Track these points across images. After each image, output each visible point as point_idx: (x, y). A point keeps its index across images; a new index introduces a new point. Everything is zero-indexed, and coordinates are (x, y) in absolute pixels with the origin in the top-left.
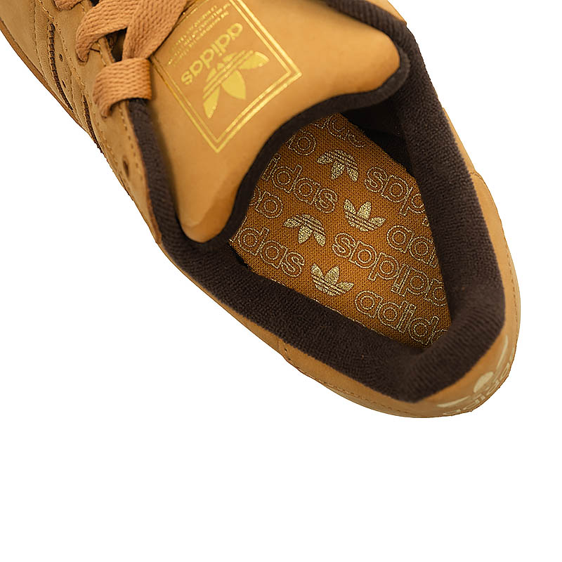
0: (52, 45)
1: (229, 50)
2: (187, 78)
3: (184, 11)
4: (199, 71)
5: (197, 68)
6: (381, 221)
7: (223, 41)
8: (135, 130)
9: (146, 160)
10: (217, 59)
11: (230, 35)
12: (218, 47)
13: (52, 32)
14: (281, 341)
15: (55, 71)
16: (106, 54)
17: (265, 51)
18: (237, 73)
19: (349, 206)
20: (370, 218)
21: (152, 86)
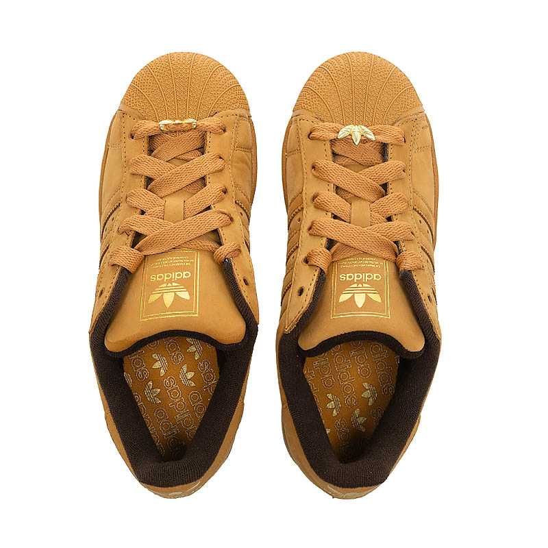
0: (113, 211)
1: (178, 281)
2: (153, 278)
3: (174, 248)
4: (160, 279)
5: (160, 277)
6: (193, 384)
7: (179, 275)
8: (117, 282)
9: (111, 298)
10: (170, 281)
11: (184, 275)
12: (174, 276)
13: (117, 207)
14: (109, 409)
15: (107, 221)
16: (130, 239)
17: (191, 294)
18: (173, 293)
19: (185, 368)
20: (190, 380)
21: (137, 269)
